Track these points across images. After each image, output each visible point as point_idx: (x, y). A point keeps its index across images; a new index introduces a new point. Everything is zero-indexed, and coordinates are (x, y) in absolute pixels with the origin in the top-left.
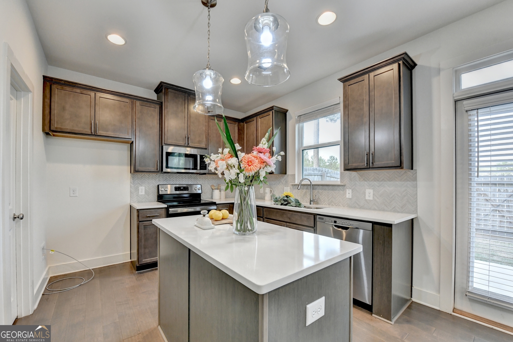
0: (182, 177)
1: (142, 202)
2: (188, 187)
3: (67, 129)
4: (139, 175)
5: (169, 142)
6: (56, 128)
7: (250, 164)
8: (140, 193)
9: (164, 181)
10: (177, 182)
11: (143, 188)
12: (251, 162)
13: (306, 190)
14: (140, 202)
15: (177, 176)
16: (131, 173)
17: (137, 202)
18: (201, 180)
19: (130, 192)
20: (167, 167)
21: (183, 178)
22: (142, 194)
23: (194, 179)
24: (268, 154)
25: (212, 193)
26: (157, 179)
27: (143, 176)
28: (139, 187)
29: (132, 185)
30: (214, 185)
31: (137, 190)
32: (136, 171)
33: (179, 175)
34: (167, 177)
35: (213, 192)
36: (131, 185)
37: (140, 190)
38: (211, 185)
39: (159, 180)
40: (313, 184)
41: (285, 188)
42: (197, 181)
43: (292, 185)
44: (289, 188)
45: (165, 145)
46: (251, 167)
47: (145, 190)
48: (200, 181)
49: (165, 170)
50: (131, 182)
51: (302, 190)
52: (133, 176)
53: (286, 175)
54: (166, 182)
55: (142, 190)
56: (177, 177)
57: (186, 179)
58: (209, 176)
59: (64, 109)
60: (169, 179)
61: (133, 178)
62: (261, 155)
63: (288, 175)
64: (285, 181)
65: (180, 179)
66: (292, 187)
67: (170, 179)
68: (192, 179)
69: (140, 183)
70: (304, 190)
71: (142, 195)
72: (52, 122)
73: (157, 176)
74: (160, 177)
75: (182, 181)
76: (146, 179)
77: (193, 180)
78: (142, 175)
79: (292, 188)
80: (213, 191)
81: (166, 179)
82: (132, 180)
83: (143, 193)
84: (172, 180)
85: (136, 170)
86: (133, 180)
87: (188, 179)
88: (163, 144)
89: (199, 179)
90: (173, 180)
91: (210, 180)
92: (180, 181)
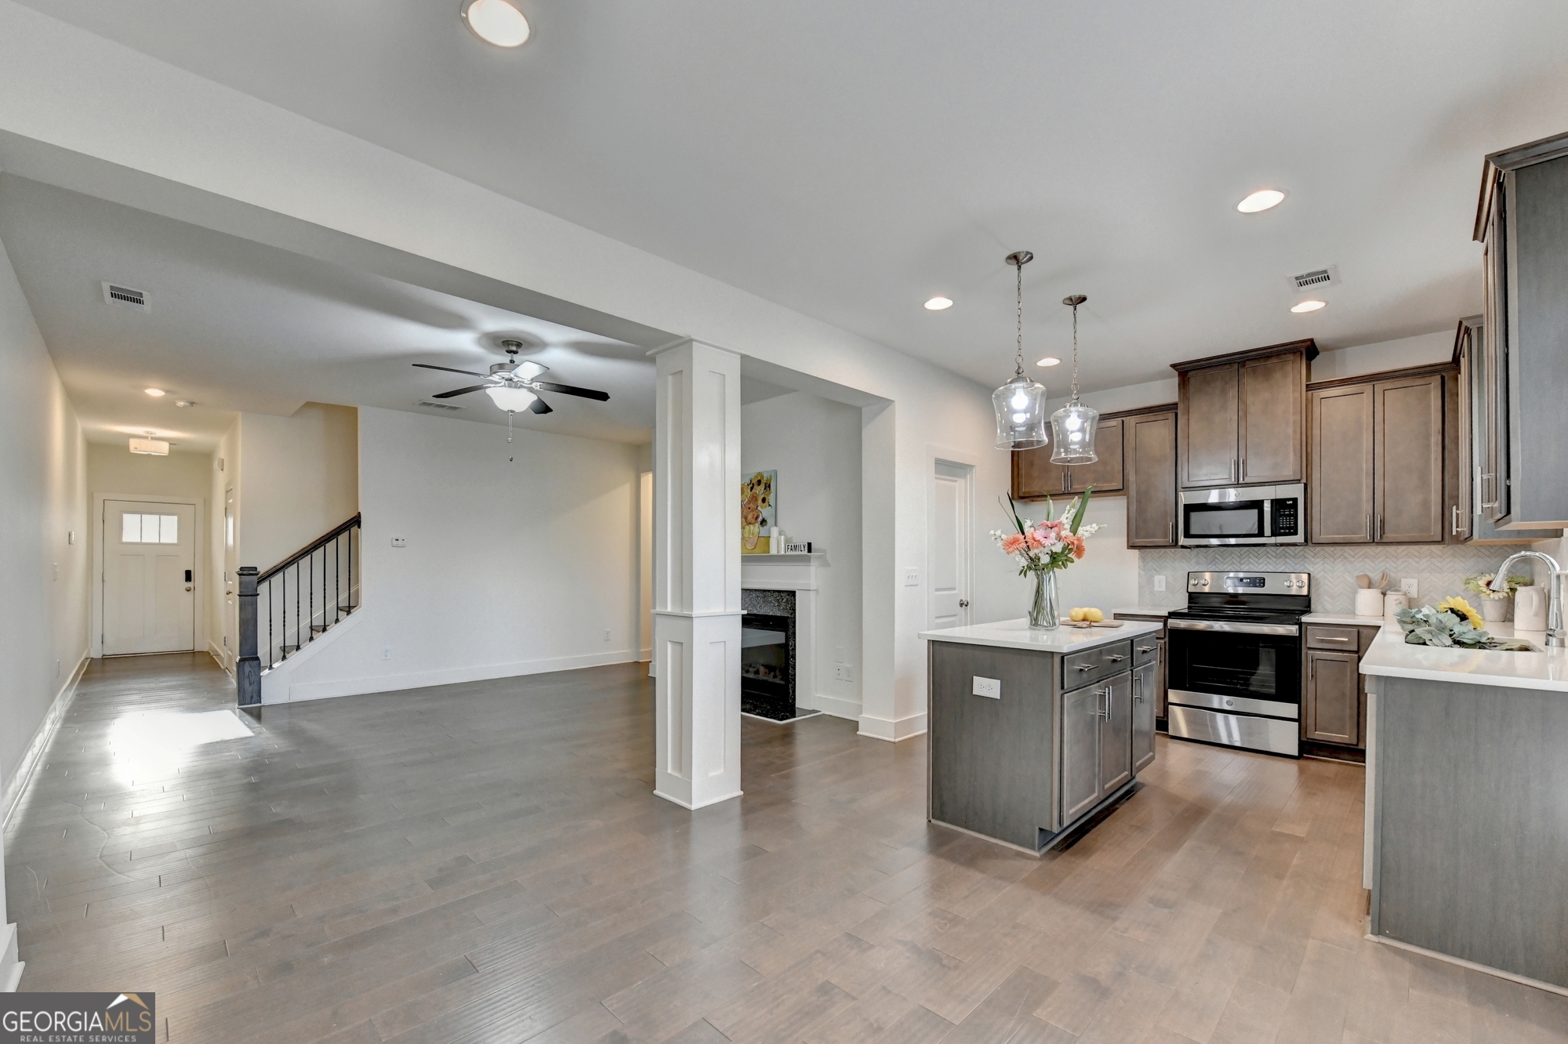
0: (1256, 555)
1: (1161, 606)
2: (1264, 579)
3: (1035, 491)
4: (1155, 552)
5: (1195, 482)
6: (1024, 493)
8: (1157, 588)
10: (1242, 566)
11: (1164, 577)
14: (1156, 605)
15: (1242, 553)
17: (1150, 606)
18: (1318, 560)
19: (1139, 585)
20: (1187, 535)
21: (1260, 557)
22: (1160, 589)
23: (1293, 560)
25: (1351, 598)
27: (1162, 555)
28: (1156, 577)
29: (1142, 572)
30: (1371, 575)
31: (1150, 581)
32: (1131, 547)
33: (1248, 550)
34: (1217, 556)
35: (1354, 596)
36: (1139, 573)
37: (1156, 581)
38: (1356, 574)
39: (1198, 563)
45: (1182, 490)
47: (1166, 581)
49: (1182, 541)
50: (1140, 567)
52: (1143, 555)
54: (1214, 567)
55: (1160, 582)
56: (1241, 555)
57: (1268, 560)
58: (1350, 551)
59: (1032, 464)
61: (1143, 558)
67: (1225, 559)
68: (1287, 560)
69: (1157, 568)
71: (1160, 592)
72: (1020, 486)
73: (1192, 553)
74: (1199, 555)
75: (1257, 565)
76: (1169, 560)
77: (1291, 562)
78: (1161, 553)
80: (1355, 592)
82: (1141, 563)
83: (1163, 587)
84: (1230, 561)
85: (1138, 545)
86: (1143, 562)
87: (1274, 559)
88: (1179, 488)
89: (1312, 559)
90: (1233, 563)
91: (1353, 559)
92: (1251, 566)
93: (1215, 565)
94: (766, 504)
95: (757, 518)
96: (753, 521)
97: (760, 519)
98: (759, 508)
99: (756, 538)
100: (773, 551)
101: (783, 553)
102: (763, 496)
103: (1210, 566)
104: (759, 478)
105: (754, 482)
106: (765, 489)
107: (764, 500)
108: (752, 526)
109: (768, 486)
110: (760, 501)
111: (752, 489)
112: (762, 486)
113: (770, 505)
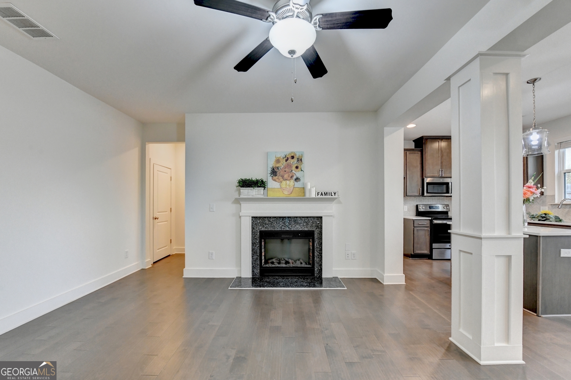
4: (409, 198)
5: (428, 175)
7: (525, 194)
10: (429, 203)
12: (526, 193)
13: (568, 209)
15: (429, 198)
22: (406, 210)
23: (441, 200)
24: (534, 189)
26: (415, 201)
28: (404, 206)
39: (417, 202)
41: (542, 207)
42: (445, 202)
43: (551, 205)
44: (547, 207)
46: (526, 196)
47: (408, 208)
49: (425, 194)
51: (564, 209)
53: (543, 196)
54: (421, 203)
56: (429, 200)
57: (436, 201)
62: (531, 189)
63: (546, 195)
65: (431, 201)
67: (424, 200)
69: (405, 204)
70: (566, 209)
73: (415, 198)
74: (417, 199)
75: (433, 202)
76: (410, 201)
78: (406, 198)
79: (550, 207)
81: (421, 201)
84: (426, 202)
85: (407, 195)
88: (424, 177)
89: (446, 200)
94: (299, 169)
95: (292, 177)
96: (289, 178)
97: (295, 177)
98: (293, 171)
99: (292, 188)
100: (307, 196)
101: (314, 196)
102: (296, 165)
104: (292, 155)
105: (289, 156)
106: (298, 161)
107: (297, 167)
108: (288, 182)
109: (300, 160)
110: (294, 168)
111: (286, 161)
112: (295, 160)
113: (302, 170)
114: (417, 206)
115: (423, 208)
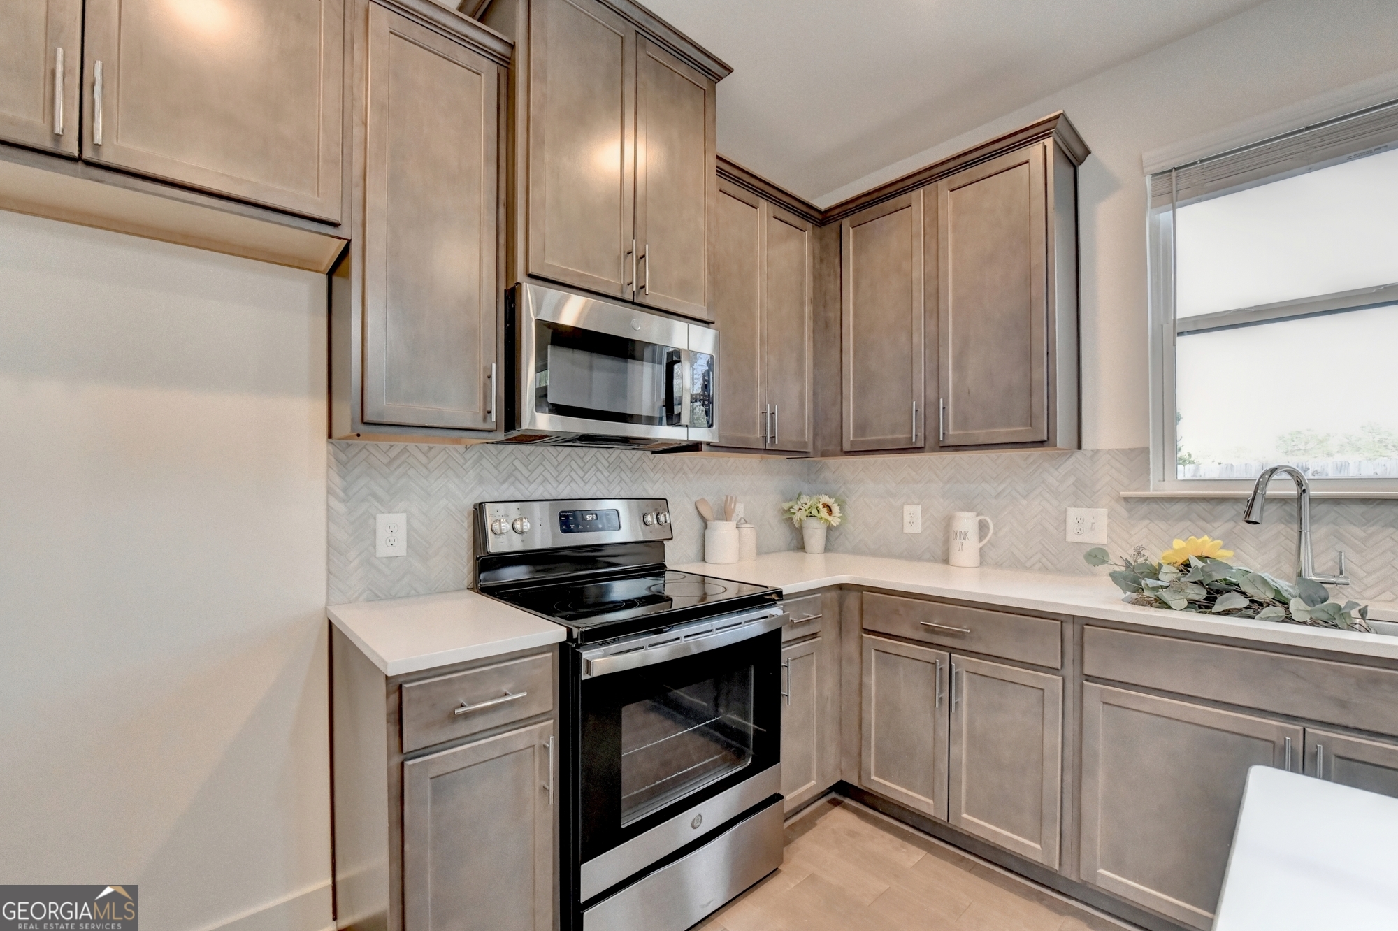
0: (582, 465)
1: (394, 598)
4: (379, 448)
5: (551, 265)
8: (383, 550)
9: (504, 482)
10: (560, 488)
11: (400, 519)
13: (1231, 524)
14: (379, 599)
15: (560, 458)
16: (330, 436)
17: (368, 600)
18: (658, 475)
19: (329, 544)
21: (586, 468)
22: (391, 552)
23: (630, 474)
25: (704, 536)
26: (472, 474)
27: (396, 458)
28: (379, 516)
29: (340, 507)
30: (707, 499)
31: (365, 530)
32: (368, 424)
33: (569, 455)
34: (517, 463)
35: (706, 531)
36: (329, 507)
37: (382, 534)
38: (695, 499)
39: (481, 480)
40: (1313, 492)
41: (1073, 514)
42: (649, 488)
43: (1126, 499)
44: (1104, 511)
45: (529, 280)
47: (410, 528)
48: (655, 483)
49: (529, 419)
50: (329, 491)
51: (1202, 523)
52: (343, 457)
53: (1078, 454)
54: (512, 488)
55: (392, 532)
56: (559, 464)
57: (599, 474)
60: (526, 473)
61: (341, 464)
63: (1096, 452)
64: (1071, 480)
65: (573, 474)
66: (1121, 509)
67: (531, 472)
68: (623, 475)
69: (384, 495)
70: (1216, 524)
71: (390, 559)
73: (467, 456)
74: (484, 462)
75: (582, 484)
76: (412, 472)
77: (627, 480)
78: (393, 454)
79: (1124, 513)
80: (706, 527)
81: (510, 475)
82: (337, 480)
83: (400, 549)
84: (541, 478)
85: (365, 420)
86: (343, 477)
87: (606, 474)
88: (521, 277)
89: (652, 475)
90: (546, 480)
91: (691, 476)
92: (573, 485)
93: (513, 484)
103: (505, 485)
114: (479, 511)
115: (518, 525)
